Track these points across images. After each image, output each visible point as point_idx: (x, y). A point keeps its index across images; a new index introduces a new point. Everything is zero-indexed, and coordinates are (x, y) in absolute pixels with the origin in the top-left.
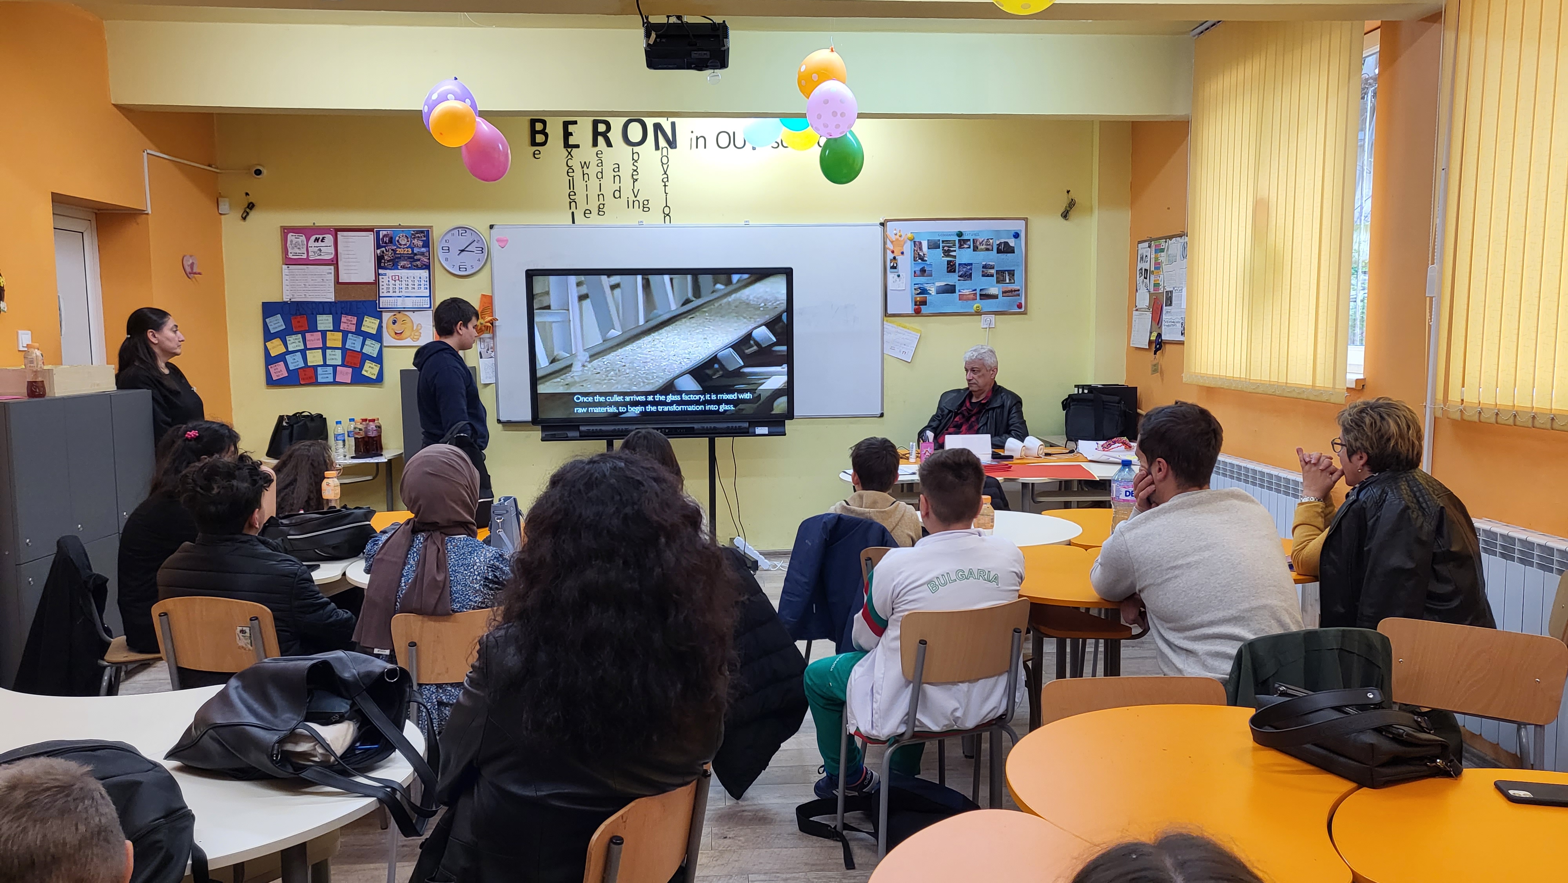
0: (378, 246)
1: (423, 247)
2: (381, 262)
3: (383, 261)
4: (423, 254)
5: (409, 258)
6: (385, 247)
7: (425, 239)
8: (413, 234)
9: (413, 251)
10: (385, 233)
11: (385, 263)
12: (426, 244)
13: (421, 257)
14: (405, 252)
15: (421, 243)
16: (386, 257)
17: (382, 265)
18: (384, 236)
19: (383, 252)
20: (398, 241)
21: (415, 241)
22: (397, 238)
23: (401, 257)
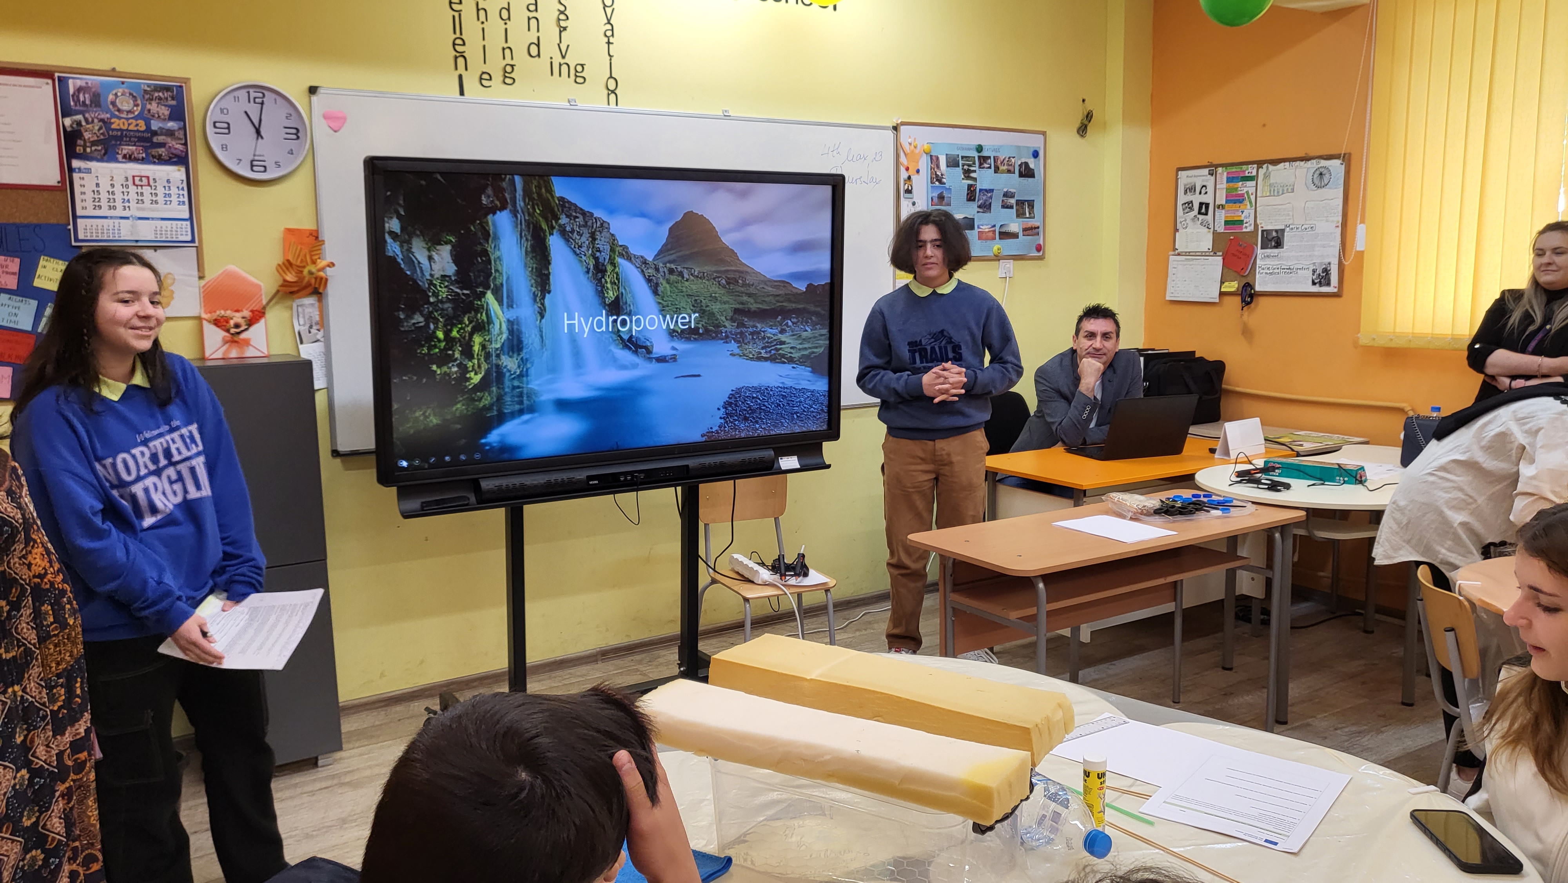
0: (66, 112)
1: (171, 118)
2: (75, 145)
3: (80, 142)
4: (170, 133)
5: (141, 139)
6: (82, 113)
7: (174, 103)
8: (145, 91)
9: (148, 125)
10: (79, 83)
11: (85, 147)
12: (178, 113)
13: (169, 140)
14: (131, 128)
15: (165, 111)
16: (87, 135)
17: (79, 150)
18: (79, 90)
19: (79, 123)
20: (113, 103)
21: (153, 107)
22: (111, 97)
23: (123, 137)
